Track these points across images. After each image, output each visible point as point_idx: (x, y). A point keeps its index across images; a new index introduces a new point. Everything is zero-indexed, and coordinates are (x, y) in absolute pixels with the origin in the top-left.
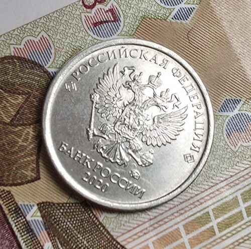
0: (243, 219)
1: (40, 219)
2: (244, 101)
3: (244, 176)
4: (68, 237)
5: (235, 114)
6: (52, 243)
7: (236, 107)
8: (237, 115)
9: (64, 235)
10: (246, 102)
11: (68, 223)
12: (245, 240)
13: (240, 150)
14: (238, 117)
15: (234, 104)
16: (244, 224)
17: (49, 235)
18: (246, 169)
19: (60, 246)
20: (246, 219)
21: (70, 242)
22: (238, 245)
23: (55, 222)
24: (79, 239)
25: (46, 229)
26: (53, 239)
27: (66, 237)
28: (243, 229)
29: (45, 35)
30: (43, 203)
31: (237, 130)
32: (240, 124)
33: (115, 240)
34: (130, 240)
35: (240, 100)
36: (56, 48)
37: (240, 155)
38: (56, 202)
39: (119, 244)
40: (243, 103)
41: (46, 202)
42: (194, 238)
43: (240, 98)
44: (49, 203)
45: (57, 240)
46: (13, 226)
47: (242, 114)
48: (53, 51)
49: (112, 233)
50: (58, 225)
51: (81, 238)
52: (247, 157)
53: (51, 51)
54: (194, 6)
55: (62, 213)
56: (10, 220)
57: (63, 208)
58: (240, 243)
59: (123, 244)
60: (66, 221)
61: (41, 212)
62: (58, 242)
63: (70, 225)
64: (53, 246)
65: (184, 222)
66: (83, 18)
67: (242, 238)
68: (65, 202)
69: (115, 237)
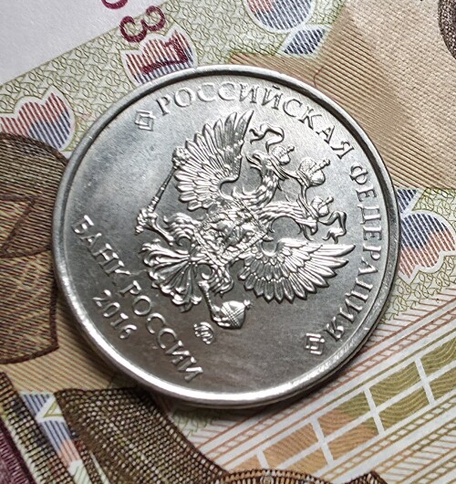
0: (426, 403)
1: (61, 420)
2: (422, 192)
3: (426, 326)
4: (112, 450)
5: (407, 216)
6: (84, 461)
7: (407, 204)
8: (410, 217)
9: (104, 446)
10: (426, 194)
11: (112, 425)
12: (433, 441)
13: (417, 281)
14: (412, 221)
15: (404, 199)
16: (430, 412)
17: (77, 447)
18: (430, 313)
19: (97, 465)
20: (433, 403)
21: (116, 458)
22: (419, 450)
23: (88, 425)
24: (131, 453)
25: (72, 437)
26: (85, 455)
27: (108, 450)
28: (428, 421)
29: (58, 94)
30: (65, 391)
31: (411, 245)
32: (417, 233)
33: (196, 450)
34: (223, 449)
35: (414, 191)
36: (77, 114)
37: (418, 289)
38: (88, 388)
39: (204, 457)
40: (420, 196)
41: (71, 390)
42: (339, 441)
43: (415, 188)
44: (76, 390)
45: (93, 456)
46: (13, 434)
47: (419, 216)
48: (72, 121)
49: (190, 439)
50: (93, 429)
51: (135, 450)
52: (431, 291)
53: (69, 120)
54: (323, 27)
55: (100, 408)
56: (7, 423)
57: (101, 398)
58: (423, 446)
59: (210, 456)
60: (107, 421)
61: (62, 407)
62: (94, 460)
63: (115, 429)
64: (86, 466)
65: (320, 414)
66: (124, 58)
67: (426, 437)
68: (105, 387)
69: (196, 446)
